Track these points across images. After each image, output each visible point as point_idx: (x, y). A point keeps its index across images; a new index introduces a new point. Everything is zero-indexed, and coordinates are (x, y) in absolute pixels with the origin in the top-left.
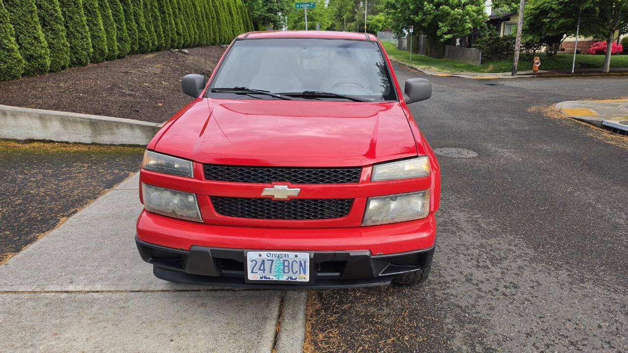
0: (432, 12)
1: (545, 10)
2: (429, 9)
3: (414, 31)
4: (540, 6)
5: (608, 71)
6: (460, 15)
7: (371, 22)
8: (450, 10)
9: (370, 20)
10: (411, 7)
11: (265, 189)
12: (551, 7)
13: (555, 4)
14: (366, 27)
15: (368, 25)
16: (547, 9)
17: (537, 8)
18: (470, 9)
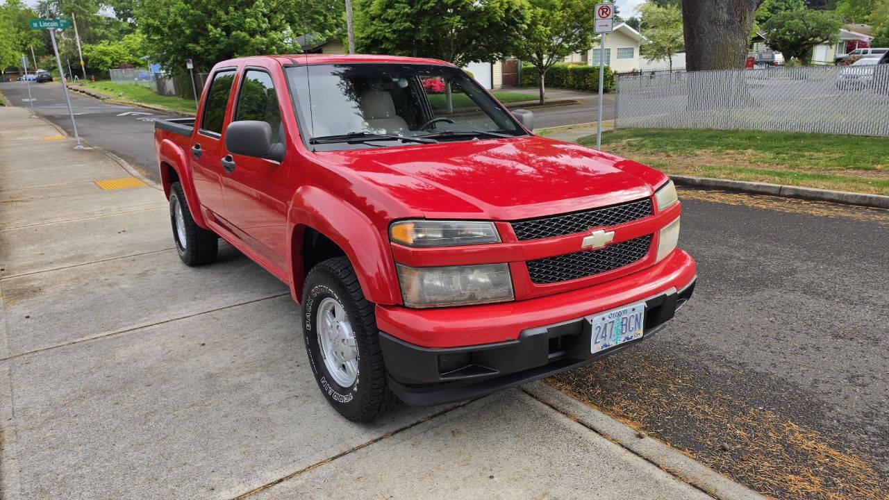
0: (222, 39)
1: (377, 40)
2: (218, 36)
3: (194, 66)
4: (371, 35)
5: (452, 111)
6: (263, 44)
7: (89, 54)
8: (248, 37)
9: (88, 51)
10: (188, 32)
11: (585, 238)
12: (384, 36)
13: (389, 32)
14: (82, 63)
15: (86, 59)
16: (380, 39)
17: (367, 38)
18: (275, 36)
